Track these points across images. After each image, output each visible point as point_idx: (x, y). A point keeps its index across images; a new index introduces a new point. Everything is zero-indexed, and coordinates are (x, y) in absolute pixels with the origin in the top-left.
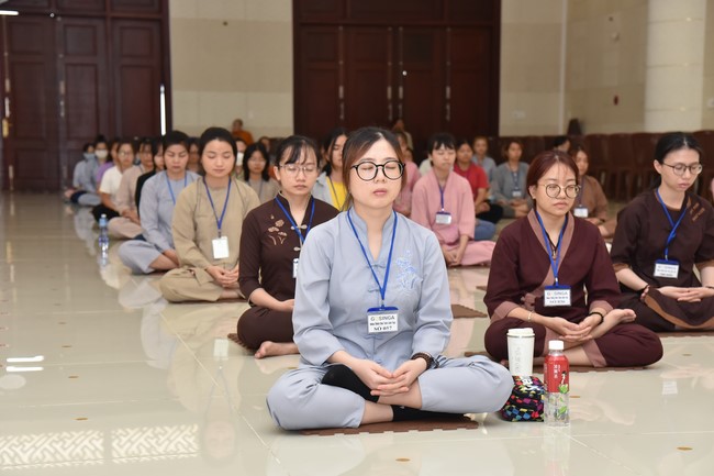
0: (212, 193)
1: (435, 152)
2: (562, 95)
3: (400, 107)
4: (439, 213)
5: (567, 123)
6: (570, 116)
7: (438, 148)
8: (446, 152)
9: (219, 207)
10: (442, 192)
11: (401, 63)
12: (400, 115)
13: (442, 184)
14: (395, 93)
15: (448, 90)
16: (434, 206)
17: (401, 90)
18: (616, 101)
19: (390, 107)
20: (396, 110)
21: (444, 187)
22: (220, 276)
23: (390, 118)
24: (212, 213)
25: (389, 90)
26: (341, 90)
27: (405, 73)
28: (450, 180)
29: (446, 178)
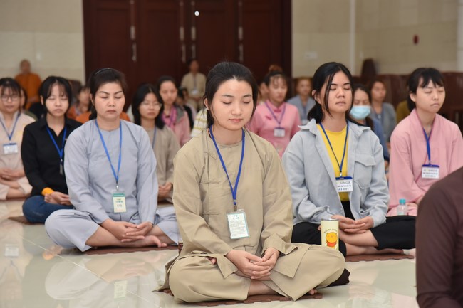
0: (223, 152)
1: (420, 91)
2: (352, 36)
3: (193, 48)
4: (424, 166)
5: (360, 64)
6: (362, 57)
7: (424, 85)
8: (435, 91)
9: (233, 169)
10: (428, 139)
11: (193, 3)
12: (194, 56)
13: (428, 130)
14: (188, 33)
15: (241, 31)
16: (420, 157)
17: (193, 31)
18: (416, 40)
19: (183, 48)
20: (189, 51)
21: (430, 133)
22: (248, 265)
23: (184, 59)
24: (224, 177)
25: (182, 31)
26: (133, 30)
27: (197, 14)
28: (436, 124)
29: (432, 123)
